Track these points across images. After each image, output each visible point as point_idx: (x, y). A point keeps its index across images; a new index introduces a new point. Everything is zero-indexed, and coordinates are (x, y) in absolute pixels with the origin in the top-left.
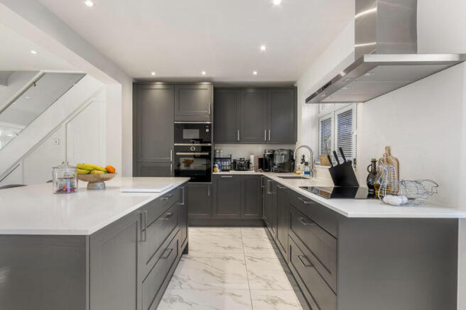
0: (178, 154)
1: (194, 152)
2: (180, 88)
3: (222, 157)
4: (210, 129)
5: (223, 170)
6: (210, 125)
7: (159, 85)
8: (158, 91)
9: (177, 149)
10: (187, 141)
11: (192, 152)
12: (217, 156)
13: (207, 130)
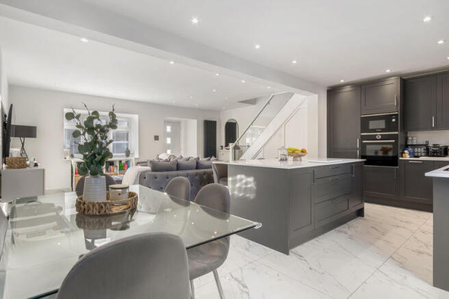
0: (364, 142)
1: (381, 139)
2: (367, 88)
3: (415, 143)
4: (397, 119)
5: (415, 157)
6: (397, 115)
7: (348, 88)
8: (346, 93)
9: (363, 138)
10: (374, 131)
11: (377, 140)
12: (409, 143)
13: (394, 120)
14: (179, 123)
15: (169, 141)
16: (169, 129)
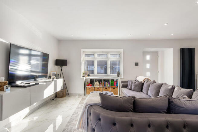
14: (157, 53)
15: (148, 66)
16: (148, 57)
